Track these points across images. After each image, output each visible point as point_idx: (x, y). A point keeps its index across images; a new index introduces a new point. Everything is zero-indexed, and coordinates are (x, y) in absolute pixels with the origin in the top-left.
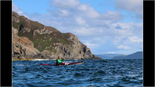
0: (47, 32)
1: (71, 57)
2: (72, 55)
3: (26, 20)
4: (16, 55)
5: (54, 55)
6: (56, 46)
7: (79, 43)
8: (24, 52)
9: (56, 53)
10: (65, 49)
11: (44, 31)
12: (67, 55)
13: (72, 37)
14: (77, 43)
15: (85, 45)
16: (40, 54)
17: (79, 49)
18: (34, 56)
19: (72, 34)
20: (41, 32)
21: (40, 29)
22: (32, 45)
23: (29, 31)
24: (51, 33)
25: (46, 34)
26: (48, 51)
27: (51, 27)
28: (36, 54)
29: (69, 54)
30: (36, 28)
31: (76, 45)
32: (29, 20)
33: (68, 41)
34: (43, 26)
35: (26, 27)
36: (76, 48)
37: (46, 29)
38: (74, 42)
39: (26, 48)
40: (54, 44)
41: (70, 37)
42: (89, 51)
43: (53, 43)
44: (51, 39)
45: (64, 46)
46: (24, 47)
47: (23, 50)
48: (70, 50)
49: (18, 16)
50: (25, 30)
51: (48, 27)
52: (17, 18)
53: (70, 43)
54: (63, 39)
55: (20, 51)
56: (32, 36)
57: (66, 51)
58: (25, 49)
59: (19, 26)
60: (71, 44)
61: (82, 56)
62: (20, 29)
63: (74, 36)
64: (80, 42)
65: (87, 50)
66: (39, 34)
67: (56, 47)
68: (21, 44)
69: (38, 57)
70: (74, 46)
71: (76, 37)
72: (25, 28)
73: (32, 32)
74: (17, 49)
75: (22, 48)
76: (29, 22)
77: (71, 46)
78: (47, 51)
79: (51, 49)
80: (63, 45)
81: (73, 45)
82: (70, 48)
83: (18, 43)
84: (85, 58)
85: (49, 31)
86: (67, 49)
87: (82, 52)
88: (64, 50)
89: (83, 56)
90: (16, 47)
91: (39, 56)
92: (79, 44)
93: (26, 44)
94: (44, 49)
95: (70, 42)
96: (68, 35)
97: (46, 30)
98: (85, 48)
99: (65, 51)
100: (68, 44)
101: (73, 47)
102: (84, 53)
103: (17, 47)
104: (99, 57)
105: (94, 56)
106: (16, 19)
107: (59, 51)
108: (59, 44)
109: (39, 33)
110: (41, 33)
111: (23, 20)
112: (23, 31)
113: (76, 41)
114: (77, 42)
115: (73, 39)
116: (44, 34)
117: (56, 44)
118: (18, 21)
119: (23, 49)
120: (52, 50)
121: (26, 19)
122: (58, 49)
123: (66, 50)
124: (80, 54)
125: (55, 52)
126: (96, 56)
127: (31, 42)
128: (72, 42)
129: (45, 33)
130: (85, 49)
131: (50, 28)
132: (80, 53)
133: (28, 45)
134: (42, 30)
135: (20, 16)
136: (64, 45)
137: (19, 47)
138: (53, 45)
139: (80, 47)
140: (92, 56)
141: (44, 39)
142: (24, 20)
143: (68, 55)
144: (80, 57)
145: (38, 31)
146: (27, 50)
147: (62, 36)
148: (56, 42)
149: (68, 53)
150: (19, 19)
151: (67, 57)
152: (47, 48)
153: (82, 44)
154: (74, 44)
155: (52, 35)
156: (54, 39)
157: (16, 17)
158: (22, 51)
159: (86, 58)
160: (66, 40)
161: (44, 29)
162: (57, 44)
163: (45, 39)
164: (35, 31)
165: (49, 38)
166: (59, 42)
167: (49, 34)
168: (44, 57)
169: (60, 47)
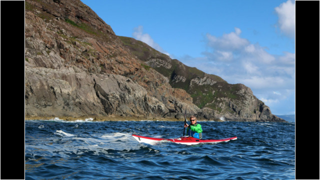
0: (209, 82)
1: (242, 117)
2: (244, 115)
3: (181, 66)
4: (172, 114)
5: (218, 114)
6: (221, 101)
7: (253, 98)
8: (180, 109)
9: (220, 112)
10: (233, 106)
11: (205, 81)
12: (236, 114)
13: (243, 90)
14: (251, 98)
15: (261, 102)
16: (201, 113)
17: (253, 107)
19: (244, 85)
20: (201, 82)
21: (199, 79)
22: (191, 101)
23: (184, 80)
24: (215, 84)
25: (207, 84)
26: (209, 109)
27: (214, 76)
28: (196, 113)
29: (239, 114)
30: (194, 77)
31: (250, 102)
32: (185, 65)
33: (238, 95)
34: (204, 73)
35: (181, 75)
36: (249, 105)
37: (207, 78)
38: (247, 97)
39: (183, 104)
40: (219, 99)
41: (241, 89)
42: (268, 110)
43: (217, 98)
44: (214, 91)
45: (232, 103)
46: (180, 103)
47: (179, 107)
48: (240, 108)
49: (170, 60)
50: (179, 79)
51: (210, 75)
52: (169, 62)
53: (242, 98)
54: (231, 92)
55: (175, 107)
56: (189, 87)
57: (234, 110)
58: (182, 106)
59: (170, 74)
60: (243, 100)
61: (258, 116)
62: (172, 78)
63: (247, 88)
64: (255, 97)
65: (265, 109)
66: (198, 85)
67: (221, 103)
68: (176, 98)
70: (247, 102)
71: (250, 89)
72: (179, 76)
73: (188, 81)
74: (171, 104)
75: (177, 104)
76: (185, 68)
77: (243, 103)
78: (208, 108)
79: (213, 107)
80: (231, 100)
81: (244, 101)
82: (240, 105)
83: (172, 96)
84: (262, 120)
85: (211, 81)
86: (236, 107)
87: (257, 112)
88: (232, 107)
89: (259, 117)
90: (169, 103)
91: (200, 115)
92: (254, 100)
93: (183, 99)
94: (204, 106)
95: (241, 97)
96: (238, 87)
97: (208, 80)
98: (262, 106)
99: (233, 109)
100: (238, 99)
101: (244, 104)
102: (260, 113)
103: (171, 102)
104: (281, 119)
105: (274, 117)
106: (166, 64)
107: (225, 109)
108: (226, 99)
109: (198, 83)
110: (200, 84)
111: (176, 65)
112: (176, 80)
113: (249, 96)
114: (250, 98)
115: (245, 93)
116: (204, 85)
117: (221, 100)
118: (170, 67)
119: (178, 105)
120: (215, 107)
121: (181, 63)
122: (223, 106)
123: (234, 107)
124: (254, 114)
125: (220, 110)
126: (278, 117)
127: (189, 95)
128: (243, 96)
129: (205, 83)
130: (261, 107)
131: (213, 77)
132: (255, 112)
133: (185, 99)
134: (201, 79)
135: (172, 60)
137: (173, 102)
138: (216, 101)
139: (255, 104)
140: (272, 118)
141: (204, 92)
142: (178, 65)
143: (237, 115)
144: (255, 117)
145: (196, 81)
146: (184, 107)
147: (229, 88)
148: (221, 96)
149: (238, 112)
150: (171, 64)
151: (236, 118)
152: (209, 105)
153: (258, 100)
154: (246, 99)
155: (215, 86)
156: (219, 92)
157: (167, 61)
158: (177, 108)
159: (263, 119)
160: (235, 94)
161: (205, 78)
162: (222, 99)
163: (206, 92)
164: (193, 80)
165: (212, 91)
166: (225, 97)
167: (211, 84)
168: (208, 117)
169: (226, 103)
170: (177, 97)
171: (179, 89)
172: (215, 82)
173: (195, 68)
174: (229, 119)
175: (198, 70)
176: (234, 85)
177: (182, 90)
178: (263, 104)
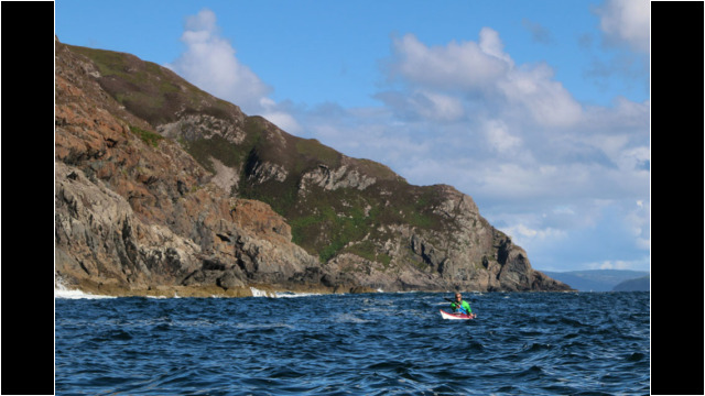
0: (353, 179)
1: (448, 280)
2: (454, 273)
3: (272, 135)
4: (209, 273)
5: (380, 273)
6: (390, 235)
7: (479, 225)
8: (253, 259)
9: (387, 265)
10: (423, 248)
11: (342, 179)
12: (432, 271)
13: (451, 202)
14: (474, 225)
15: (503, 234)
16: (315, 270)
17: (480, 250)
18: (291, 275)
19: (452, 189)
20: (331, 181)
21: (326, 171)
22: (285, 234)
23: (282, 177)
24: (371, 187)
25: (348, 188)
26: (355, 258)
27: (368, 162)
28: (298, 270)
29: (440, 270)
30: (310, 169)
31: (470, 235)
32: (284, 133)
33: (439, 217)
34: (339, 156)
35: (273, 162)
36: (468, 244)
37: (349, 169)
38: (463, 221)
39: (259, 243)
40: (382, 229)
41: (444, 200)
42: (521, 257)
43: (378, 225)
44: (369, 207)
45: (420, 239)
46: (251, 240)
47: (248, 253)
48: (443, 253)
49: (241, 119)
50: (267, 173)
51: (357, 160)
52: (238, 125)
53: (447, 225)
54: (418, 209)
55: (237, 255)
56: (296, 197)
57: (427, 259)
58: (257, 249)
59: (242, 157)
60: (450, 230)
61: (493, 276)
62: (248, 170)
63: (461, 197)
64: (484, 223)
65: (513, 254)
66: (322, 188)
67: (389, 242)
68: (240, 228)
69: (307, 279)
70: (462, 237)
71: (470, 201)
72: (267, 165)
73: (295, 179)
74: (223, 246)
75: (242, 244)
76: (284, 142)
77: (451, 239)
78: (351, 256)
79: (366, 251)
80: (418, 232)
81: (455, 235)
82: (444, 244)
83: (230, 224)
84: (504, 286)
85: (360, 177)
86: (431, 251)
87: (490, 263)
88: (420, 252)
89: (498, 278)
90: (220, 241)
91: (311, 276)
92: (482, 231)
93: (261, 229)
94: (340, 250)
95: (447, 221)
96: (435, 194)
97: (350, 173)
98: (505, 246)
99: (424, 256)
100: (438, 228)
101: (456, 241)
102: (499, 267)
103: (224, 239)
104: (559, 282)
105: (539, 277)
106: (231, 129)
107: (401, 256)
108: (402, 228)
109: (322, 184)
110: (330, 187)
111: (259, 134)
112: (258, 176)
113: (468, 219)
114: (470, 223)
115: (457, 211)
116: (340, 190)
117: (389, 231)
118: (240, 138)
119: (246, 247)
120: (372, 253)
121: (273, 127)
122: (395, 249)
123: (427, 252)
124: (483, 270)
125: (385, 259)
126: (549, 278)
127: (280, 220)
128: (452, 220)
129: (344, 184)
130: (502, 250)
131: (366, 167)
132: (485, 265)
133: (269, 232)
134: (332, 173)
135: (246, 118)
136: (421, 234)
137: (231, 239)
138: (376, 235)
139: (485, 241)
140: (532, 279)
141: (340, 209)
142: (265, 133)
143: (436, 275)
144: (485, 280)
145: (318, 177)
146: (264, 253)
147: (412, 196)
148: (388, 221)
149: (436, 265)
150: (245, 129)
151: (432, 282)
152: (355, 246)
153: (493, 229)
154: (459, 228)
155: (372, 192)
156: (381, 208)
157: (232, 122)
158: (243, 256)
159: (509, 284)
160: (428, 213)
161: (343, 169)
162: (393, 228)
163: (345, 210)
164: (308, 175)
165: (363, 206)
166: (399, 223)
167: (361, 188)
168: (333, 281)
169: (404, 241)
170: (244, 225)
171: (252, 201)
172: (373, 181)
173: (314, 142)
174: (412, 287)
175: (324, 146)
176: (424, 188)
177: (258, 204)
178: (508, 241)
